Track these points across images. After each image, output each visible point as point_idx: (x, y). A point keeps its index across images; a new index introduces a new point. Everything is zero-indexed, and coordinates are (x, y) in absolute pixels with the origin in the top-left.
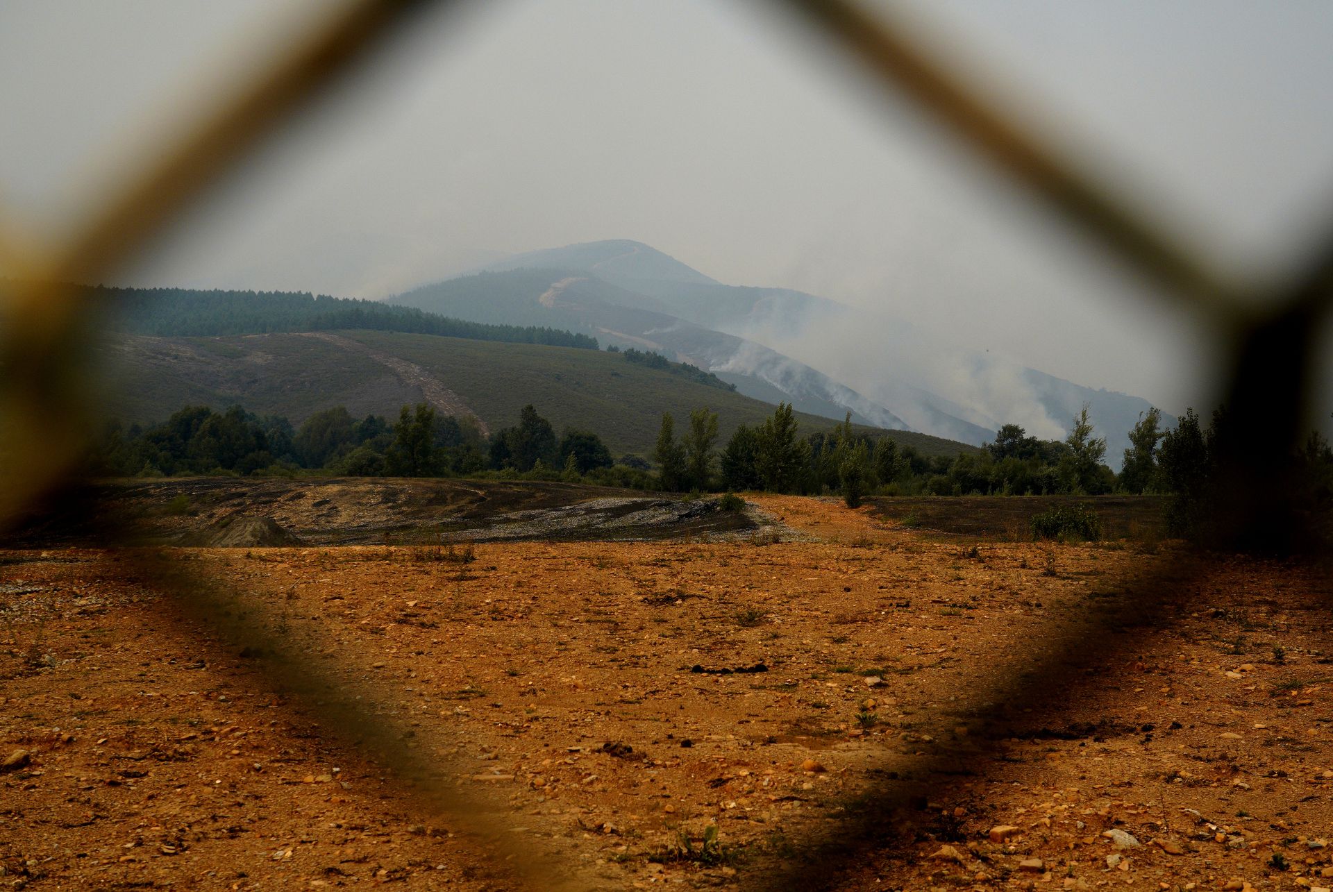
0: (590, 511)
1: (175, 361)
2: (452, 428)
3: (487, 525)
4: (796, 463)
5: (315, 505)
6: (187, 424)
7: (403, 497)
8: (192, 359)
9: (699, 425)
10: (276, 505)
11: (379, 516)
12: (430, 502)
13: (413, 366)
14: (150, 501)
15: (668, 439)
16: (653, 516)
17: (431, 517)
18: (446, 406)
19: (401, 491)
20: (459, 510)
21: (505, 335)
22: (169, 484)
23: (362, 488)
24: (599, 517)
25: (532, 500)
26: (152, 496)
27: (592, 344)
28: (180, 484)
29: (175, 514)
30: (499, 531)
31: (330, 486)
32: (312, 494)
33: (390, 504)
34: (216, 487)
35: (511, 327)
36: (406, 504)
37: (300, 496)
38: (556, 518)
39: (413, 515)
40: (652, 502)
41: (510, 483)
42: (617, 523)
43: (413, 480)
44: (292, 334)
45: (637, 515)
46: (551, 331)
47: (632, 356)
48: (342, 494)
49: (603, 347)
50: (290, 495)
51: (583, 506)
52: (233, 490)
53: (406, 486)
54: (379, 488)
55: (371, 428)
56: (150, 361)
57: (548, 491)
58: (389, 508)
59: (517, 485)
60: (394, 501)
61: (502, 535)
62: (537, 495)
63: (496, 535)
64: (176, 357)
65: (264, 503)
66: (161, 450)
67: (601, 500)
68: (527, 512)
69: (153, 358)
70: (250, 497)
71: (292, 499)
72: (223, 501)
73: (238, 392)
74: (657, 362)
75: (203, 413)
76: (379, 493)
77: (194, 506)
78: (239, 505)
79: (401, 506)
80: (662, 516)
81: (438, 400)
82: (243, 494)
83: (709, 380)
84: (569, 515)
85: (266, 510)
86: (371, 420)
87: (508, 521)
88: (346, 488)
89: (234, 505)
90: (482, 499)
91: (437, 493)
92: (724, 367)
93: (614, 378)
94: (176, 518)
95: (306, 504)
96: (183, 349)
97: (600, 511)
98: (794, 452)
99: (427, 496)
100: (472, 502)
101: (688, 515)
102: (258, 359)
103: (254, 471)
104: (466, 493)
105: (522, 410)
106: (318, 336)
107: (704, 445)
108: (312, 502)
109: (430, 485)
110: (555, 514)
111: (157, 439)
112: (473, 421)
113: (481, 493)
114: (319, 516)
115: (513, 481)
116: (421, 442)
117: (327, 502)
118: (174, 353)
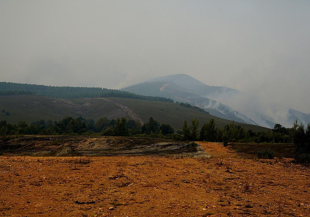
0: (158, 146)
1: (67, 105)
2: (132, 123)
3: (131, 149)
4: (215, 134)
5: (89, 143)
6: (67, 121)
7: (112, 141)
8: (71, 104)
9: (194, 123)
10: (80, 143)
11: (105, 146)
12: (118, 143)
13: (126, 106)
14: (49, 141)
15: (186, 127)
16: (173, 148)
17: (118, 147)
18: (134, 117)
19: (112, 140)
20: (125, 145)
21: (150, 98)
22: (55, 137)
23: (102, 139)
24: (159, 148)
25: (145, 143)
26: (50, 140)
27: (172, 101)
28: (57, 137)
29: (54, 145)
30: (133, 151)
31: (94, 138)
32: (89, 140)
33: (108, 143)
34: (66, 138)
35: (151, 97)
36: (112, 143)
37: (86, 141)
38: (149, 148)
39: (113, 146)
40: (174, 144)
41: (140, 138)
42: (164, 149)
43: (115, 137)
44: (96, 98)
45: (169, 147)
46: (162, 98)
47: (182, 104)
48: (97, 140)
49: (175, 102)
50: (84, 140)
51: (156, 145)
52: (70, 139)
53: (113, 138)
54: (106, 139)
55: (113, 122)
56: (61, 105)
57: (149, 140)
58: (107, 144)
59: (142, 138)
60: (109, 143)
61: (133, 152)
62: (146, 141)
63: (132, 152)
64: (67, 104)
65: (77, 142)
66: (59, 128)
67: (161, 143)
68: (142, 146)
69: (61, 104)
70: (74, 141)
71: (84, 142)
72: (67, 142)
73: (82, 113)
74: (188, 106)
75: (70, 119)
76: (106, 140)
77: (59, 143)
78: (71, 143)
79: (111, 144)
80: (176, 148)
81: (131, 115)
82: (72, 140)
83: (202, 111)
84: (152, 147)
85: (77, 144)
86: (113, 120)
87: (137, 148)
88: (98, 139)
89: (69, 143)
90: (132, 142)
91: (120, 140)
92: (207, 107)
93: (177, 110)
94: (55, 146)
95: (87, 143)
96: (69, 102)
97: (160, 146)
98: (215, 131)
99: (118, 141)
100: (129, 143)
101: (182, 148)
102: (87, 104)
103: (81, 133)
104: (128, 141)
105: (150, 119)
106: (102, 99)
107: (195, 128)
108: (89, 142)
109: (119, 138)
110: (149, 146)
111: (58, 125)
112: (139, 121)
113: (132, 141)
114: (90, 146)
115: (141, 138)
116: (123, 127)
117: (92, 142)
118: (67, 103)
